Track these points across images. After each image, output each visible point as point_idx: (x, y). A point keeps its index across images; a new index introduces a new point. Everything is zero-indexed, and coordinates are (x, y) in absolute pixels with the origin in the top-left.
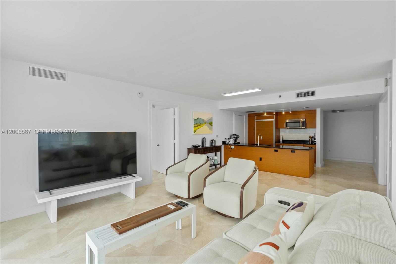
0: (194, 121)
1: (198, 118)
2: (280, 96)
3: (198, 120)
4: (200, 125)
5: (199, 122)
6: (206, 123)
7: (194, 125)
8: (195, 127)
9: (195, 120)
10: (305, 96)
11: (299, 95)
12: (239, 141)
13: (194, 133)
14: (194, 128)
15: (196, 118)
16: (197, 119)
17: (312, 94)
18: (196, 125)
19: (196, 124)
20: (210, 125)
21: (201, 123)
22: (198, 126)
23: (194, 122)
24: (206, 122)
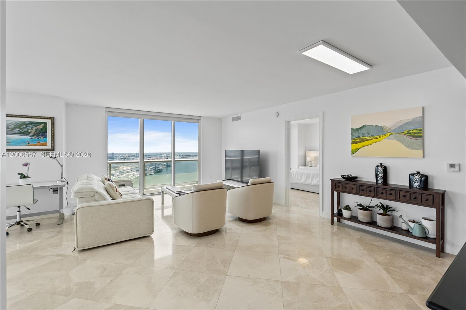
0: (352, 132)
1: (364, 126)
3: (364, 129)
4: (370, 140)
5: (368, 133)
6: (390, 135)
7: (352, 139)
8: (353, 143)
9: (354, 131)
13: (353, 153)
14: (353, 145)
15: (359, 128)
16: (361, 128)
18: (358, 140)
19: (359, 137)
20: (410, 136)
21: (371, 134)
22: (363, 141)
23: (352, 135)
24: (393, 131)
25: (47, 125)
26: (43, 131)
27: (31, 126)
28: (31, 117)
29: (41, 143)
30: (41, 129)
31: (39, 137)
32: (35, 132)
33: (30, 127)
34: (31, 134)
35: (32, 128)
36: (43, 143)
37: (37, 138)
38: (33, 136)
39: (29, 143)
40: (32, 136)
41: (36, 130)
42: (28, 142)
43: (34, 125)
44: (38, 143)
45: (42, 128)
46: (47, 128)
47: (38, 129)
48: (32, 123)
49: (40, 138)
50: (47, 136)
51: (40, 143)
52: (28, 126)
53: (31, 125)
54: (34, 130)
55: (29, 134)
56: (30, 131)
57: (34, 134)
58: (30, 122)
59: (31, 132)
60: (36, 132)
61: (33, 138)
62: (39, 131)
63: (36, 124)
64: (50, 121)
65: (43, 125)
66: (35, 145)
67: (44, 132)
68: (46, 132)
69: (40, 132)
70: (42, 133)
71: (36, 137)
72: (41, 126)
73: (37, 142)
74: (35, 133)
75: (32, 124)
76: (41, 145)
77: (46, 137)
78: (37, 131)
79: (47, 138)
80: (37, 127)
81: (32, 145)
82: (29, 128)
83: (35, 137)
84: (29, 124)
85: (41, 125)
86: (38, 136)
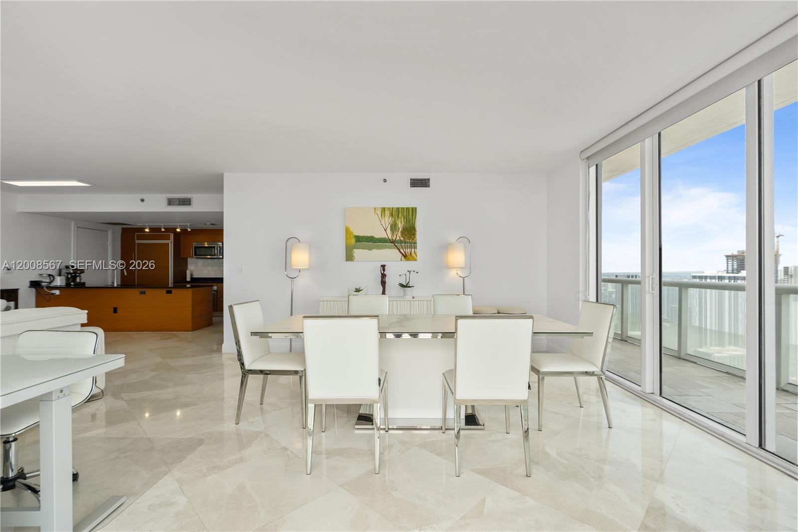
2: (142, 200)
10: (179, 205)
11: (170, 202)
12: (82, 281)
17: (186, 202)
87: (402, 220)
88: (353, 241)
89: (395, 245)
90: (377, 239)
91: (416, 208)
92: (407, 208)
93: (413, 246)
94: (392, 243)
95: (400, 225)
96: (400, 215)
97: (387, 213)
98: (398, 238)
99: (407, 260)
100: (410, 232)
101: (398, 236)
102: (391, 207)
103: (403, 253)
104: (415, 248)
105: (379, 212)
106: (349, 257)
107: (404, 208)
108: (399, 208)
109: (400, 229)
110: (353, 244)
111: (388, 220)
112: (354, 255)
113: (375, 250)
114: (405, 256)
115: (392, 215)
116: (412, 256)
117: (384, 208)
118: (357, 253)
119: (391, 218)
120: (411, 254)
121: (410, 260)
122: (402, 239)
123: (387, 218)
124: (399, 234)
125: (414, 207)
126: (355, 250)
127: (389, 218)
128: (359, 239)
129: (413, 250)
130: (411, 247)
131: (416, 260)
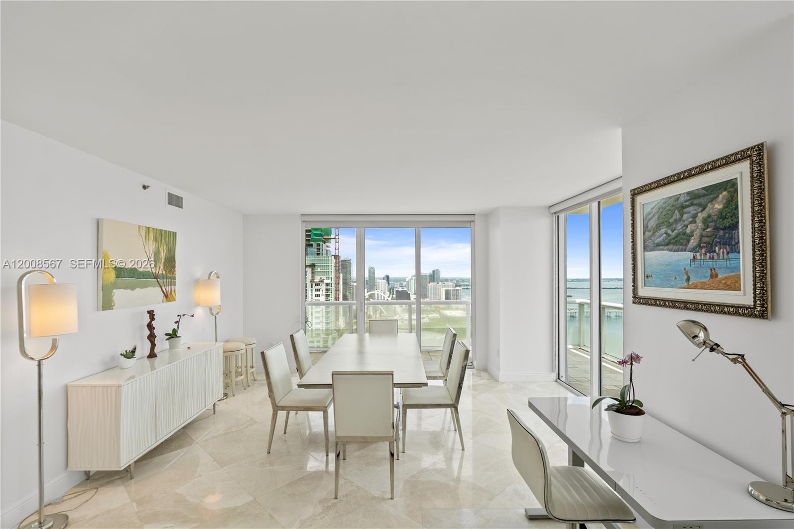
25: (736, 191)
26: (727, 223)
27: (692, 208)
28: (688, 174)
29: (720, 277)
30: (722, 215)
31: (714, 251)
32: (704, 230)
33: (691, 214)
34: (693, 242)
35: (695, 217)
36: (726, 278)
37: (708, 254)
38: (699, 247)
39: (688, 279)
40: (696, 247)
41: (705, 221)
42: (687, 273)
43: (699, 205)
44: (712, 276)
45: (721, 212)
46: (737, 207)
47: (709, 216)
48: (694, 196)
49: (718, 255)
50: (738, 243)
51: (717, 276)
52: (685, 210)
53: (692, 204)
54: (700, 225)
55: (688, 241)
56: (688, 231)
57: (700, 241)
58: (688, 193)
59: (691, 235)
60: (705, 233)
61: (698, 254)
62: (713, 224)
63: (704, 195)
64: (745, 166)
65: (725, 193)
66: (704, 287)
67: (729, 227)
68: (735, 226)
69: (716, 229)
70: (721, 233)
71: (706, 254)
72: (718, 203)
73: (709, 272)
74: (702, 236)
75: (695, 202)
76: (721, 286)
77: (733, 246)
78: (708, 227)
79: (739, 252)
80: (707, 209)
81: (695, 287)
82: (688, 219)
83: (703, 251)
84: (687, 203)
85: (718, 196)
86: (711, 247)
87: (165, 248)
88: (112, 275)
89: (158, 281)
90: (141, 273)
91: (176, 233)
92: (169, 231)
93: (173, 282)
94: (155, 278)
95: (163, 255)
96: (163, 240)
97: (152, 235)
98: (160, 272)
99: (168, 301)
100: (170, 263)
101: (161, 270)
102: (155, 227)
103: (165, 291)
104: (174, 285)
105: (143, 233)
106: (107, 304)
107: (166, 231)
108: (162, 230)
109: (163, 260)
110: (112, 282)
111: (151, 246)
112: (114, 298)
113: (138, 290)
114: (166, 296)
115: (155, 239)
116: (172, 296)
117: (148, 228)
118: (119, 295)
119: (154, 243)
120: (171, 293)
121: (170, 301)
122: (164, 272)
123: (151, 242)
124: (162, 267)
125: (175, 231)
126: (114, 291)
127: (153, 244)
128: (120, 272)
129: (173, 287)
130: (171, 285)
131: (175, 301)
